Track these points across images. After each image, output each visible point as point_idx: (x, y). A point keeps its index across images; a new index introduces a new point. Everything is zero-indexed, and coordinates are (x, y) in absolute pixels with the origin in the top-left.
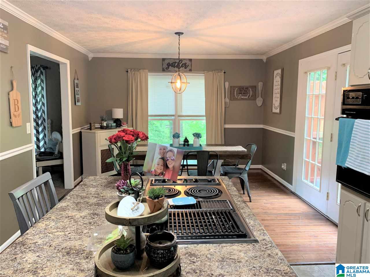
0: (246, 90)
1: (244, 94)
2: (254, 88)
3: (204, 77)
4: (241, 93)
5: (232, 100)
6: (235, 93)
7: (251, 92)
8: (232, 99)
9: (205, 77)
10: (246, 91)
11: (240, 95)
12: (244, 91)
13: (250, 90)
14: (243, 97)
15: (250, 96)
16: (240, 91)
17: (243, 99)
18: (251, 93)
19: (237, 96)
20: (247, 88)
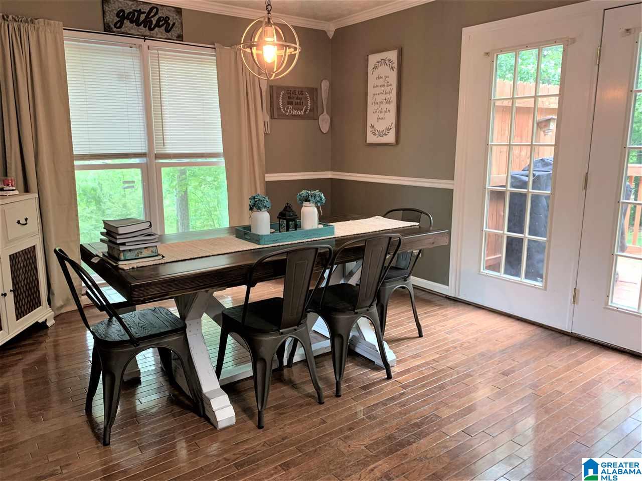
0: (301, 96)
1: (297, 106)
2: (314, 92)
3: (215, 58)
4: (291, 103)
5: (274, 119)
6: (281, 103)
7: (309, 102)
8: (276, 116)
9: (217, 60)
10: (301, 99)
11: (290, 107)
12: (297, 99)
13: (306, 98)
14: (295, 112)
15: (308, 111)
16: (290, 98)
17: (295, 115)
18: (309, 105)
19: (284, 110)
20: (301, 93)
